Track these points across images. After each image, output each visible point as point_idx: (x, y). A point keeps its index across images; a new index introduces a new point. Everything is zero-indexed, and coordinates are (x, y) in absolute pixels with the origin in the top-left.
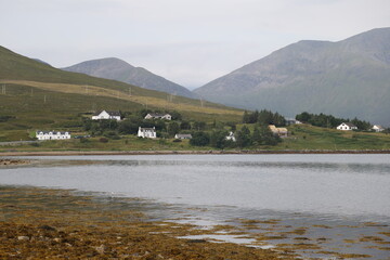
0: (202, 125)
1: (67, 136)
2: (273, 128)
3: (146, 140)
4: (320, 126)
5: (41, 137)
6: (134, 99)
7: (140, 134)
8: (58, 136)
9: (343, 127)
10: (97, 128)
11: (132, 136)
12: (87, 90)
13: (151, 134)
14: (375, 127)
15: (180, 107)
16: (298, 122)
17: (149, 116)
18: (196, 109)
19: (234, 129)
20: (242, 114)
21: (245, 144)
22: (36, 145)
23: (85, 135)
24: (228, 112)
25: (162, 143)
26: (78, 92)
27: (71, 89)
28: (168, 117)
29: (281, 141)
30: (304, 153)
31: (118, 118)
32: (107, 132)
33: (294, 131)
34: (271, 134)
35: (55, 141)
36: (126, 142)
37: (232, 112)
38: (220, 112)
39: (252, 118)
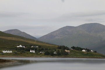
0: (47, 49)
1: (11, 52)
2: (66, 50)
3: (32, 53)
4: (78, 50)
5: (4, 52)
6: (27, 41)
7: (31, 51)
8: (9, 52)
9: (84, 51)
10: (19, 50)
11: (28, 52)
12: (14, 39)
13: (34, 52)
14: (92, 51)
15: (40, 44)
16: (72, 49)
17: (32, 47)
18: (44, 45)
19: (55, 50)
20: (57, 46)
21: (59, 55)
22: (3, 54)
23: (16, 51)
24: (53, 46)
25: (37, 54)
26: (12, 39)
27: (9, 38)
28: (38, 47)
29: (68, 54)
30: (75, 57)
31: (24, 47)
32: (22, 51)
33: (71, 51)
34: (66, 52)
35: (8, 53)
36: (27, 54)
37: (54, 46)
38: (51, 46)
39: (60, 47)
